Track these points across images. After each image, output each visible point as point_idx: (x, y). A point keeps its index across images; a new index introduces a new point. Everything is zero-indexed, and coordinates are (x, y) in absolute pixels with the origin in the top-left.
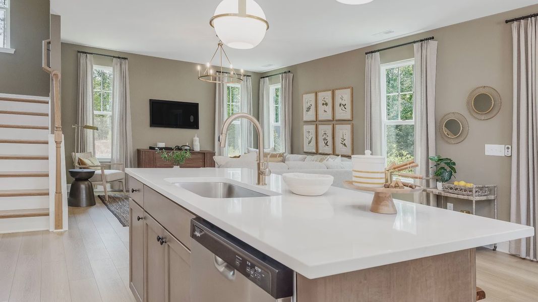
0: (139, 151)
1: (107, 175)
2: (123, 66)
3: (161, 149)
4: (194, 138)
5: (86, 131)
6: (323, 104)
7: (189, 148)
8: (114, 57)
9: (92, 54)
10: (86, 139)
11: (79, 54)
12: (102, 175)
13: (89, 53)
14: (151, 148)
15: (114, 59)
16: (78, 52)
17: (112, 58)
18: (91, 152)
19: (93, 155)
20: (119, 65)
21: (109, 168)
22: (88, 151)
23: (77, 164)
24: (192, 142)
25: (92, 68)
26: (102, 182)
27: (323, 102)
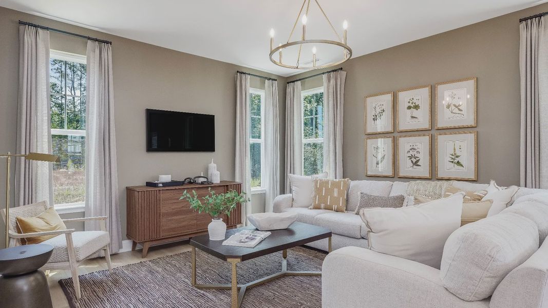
0: (130, 191)
1: (76, 248)
2: (104, 54)
3: (165, 184)
4: (210, 165)
5: (34, 165)
6: (409, 108)
7: (205, 180)
8: (89, 38)
9: (47, 29)
10: (36, 179)
11: (22, 27)
12: (69, 249)
13: (43, 28)
14: (149, 184)
15: (89, 42)
16: (21, 23)
17: (85, 40)
18: (44, 202)
19: (49, 206)
20: (97, 51)
21: (82, 227)
22: (40, 200)
23: (12, 232)
24: (207, 170)
25: (47, 54)
26: (67, 264)
27: (410, 104)
